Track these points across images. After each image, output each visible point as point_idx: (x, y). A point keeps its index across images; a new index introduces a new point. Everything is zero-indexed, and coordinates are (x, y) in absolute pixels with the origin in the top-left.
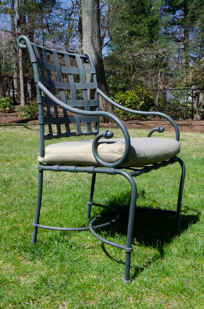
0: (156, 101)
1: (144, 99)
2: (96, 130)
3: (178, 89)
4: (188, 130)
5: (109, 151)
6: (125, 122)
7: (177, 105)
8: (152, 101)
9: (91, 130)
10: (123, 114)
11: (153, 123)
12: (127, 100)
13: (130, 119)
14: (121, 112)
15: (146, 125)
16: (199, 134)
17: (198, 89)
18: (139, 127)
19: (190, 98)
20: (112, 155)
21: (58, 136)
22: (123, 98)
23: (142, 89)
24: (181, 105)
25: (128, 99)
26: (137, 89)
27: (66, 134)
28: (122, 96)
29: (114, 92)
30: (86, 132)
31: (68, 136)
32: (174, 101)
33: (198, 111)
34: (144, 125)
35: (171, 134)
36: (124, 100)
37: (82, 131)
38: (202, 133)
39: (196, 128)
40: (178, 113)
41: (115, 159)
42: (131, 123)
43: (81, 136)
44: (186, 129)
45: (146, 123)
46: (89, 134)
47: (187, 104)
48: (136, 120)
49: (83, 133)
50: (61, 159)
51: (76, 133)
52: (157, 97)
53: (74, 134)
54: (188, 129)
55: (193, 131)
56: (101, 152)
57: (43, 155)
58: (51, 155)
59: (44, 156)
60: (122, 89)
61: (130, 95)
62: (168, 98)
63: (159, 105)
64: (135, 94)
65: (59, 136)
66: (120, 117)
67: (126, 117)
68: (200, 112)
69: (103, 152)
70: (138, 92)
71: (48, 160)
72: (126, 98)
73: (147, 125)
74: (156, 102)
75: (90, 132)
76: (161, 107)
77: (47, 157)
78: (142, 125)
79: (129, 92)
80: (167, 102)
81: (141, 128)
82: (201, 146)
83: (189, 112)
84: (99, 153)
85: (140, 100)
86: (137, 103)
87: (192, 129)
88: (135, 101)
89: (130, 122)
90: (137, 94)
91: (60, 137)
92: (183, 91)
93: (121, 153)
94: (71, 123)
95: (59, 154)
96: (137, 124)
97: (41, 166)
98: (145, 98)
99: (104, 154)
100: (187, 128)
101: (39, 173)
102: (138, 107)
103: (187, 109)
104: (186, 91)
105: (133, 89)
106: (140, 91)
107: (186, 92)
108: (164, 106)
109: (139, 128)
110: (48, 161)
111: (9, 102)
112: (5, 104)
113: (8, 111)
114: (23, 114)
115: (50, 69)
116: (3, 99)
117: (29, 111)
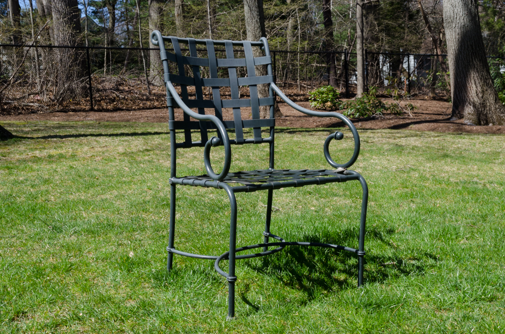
30: (253, 140)
46: (256, 142)
49: (246, 140)
111: (332, 93)
112: (325, 97)
113: (329, 107)
114: (349, 113)
115: (197, 65)
116: (322, 89)
117: (358, 107)
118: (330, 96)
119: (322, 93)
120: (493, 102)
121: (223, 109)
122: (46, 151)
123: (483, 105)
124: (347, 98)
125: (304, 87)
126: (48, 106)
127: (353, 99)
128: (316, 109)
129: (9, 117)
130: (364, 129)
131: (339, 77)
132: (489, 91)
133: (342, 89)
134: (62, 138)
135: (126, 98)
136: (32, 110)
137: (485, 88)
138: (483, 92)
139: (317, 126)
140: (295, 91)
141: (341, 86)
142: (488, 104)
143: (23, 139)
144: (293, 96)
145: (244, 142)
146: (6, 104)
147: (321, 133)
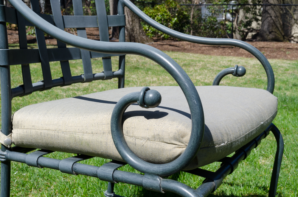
0: (190, 17)
1: (177, 16)
2: (120, 70)
3: (215, 5)
4: (232, 54)
5: (150, 137)
6: (156, 43)
7: (213, 23)
8: (186, 17)
9: (111, 69)
10: (152, 33)
11: (189, 45)
12: (157, 16)
13: (160, 39)
14: (150, 30)
15: (181, 46)
16: (246, 59)
17: (238, 5)
18: (173, 49)
19: (229, 15)
20: (157, 146)
21: (44, 85)
22: (153, 14)
23: (175, 3)
24: (218, 24)
25: (159, 15)
26: (169, 3)
27: (62, 80)
28: (151, 11)
29: (141, 7)
30: (102, 74)
31: (66, 83)
32: (210, 18)
33: (238, 30)
34: (178, 47)
35: (213, 58)
36: (154, 17)
37: (94, 73)
38: (249, 57)
39: (242, 51)
40: (215, 33)
41: (164, 156)
42: (163, 45)
43: (92, 81)
44: (230, 53)
45: (180, 44)
46: (106, 77)
47: (225, 22)
48: (168, 39)
49: (95, 76)
50: (44, 141)
51: (83, 76)
52: (192, 13)
53: (79, 79)
54: (232, 52)
55: (238, 55)
56: (132, 137)
57: (9, 128)
58: (25, 131)
59: (11, 132)
60: (151, 3)
61: (160, 10)
62: (204, 15)
63: (194, 22)
64: (166, 9)
65: (46, 87)
66: (148, 36)
67: (155, 37)
68: (241, 31)
69: (136, 138)
70: (170, 7)
71: (19, 140)
72: (156, 14)
73: (183, 47)
74: (191, 19)
75: (109, 73)
76: (196, 25)
77: (17, 134)
78: (176, 46)
79: (160, 7)
80: (202, 19)
81: (175, 51)
82: (252, 75)
83: (228, 31)
84: (127, 139)
85: (172, 17)
86: (169, 20)
87: (236, 53)
88: (166, 18)
89: (161, 43)
90: (169, 9)
91: (50, 88)
92: (221, 6)
93: (179, 144)
94: (71, 59)
95: (39, 131)
96: (170, 45)
97: (5, 153)
98: (179, 15)
99: (139, 142)
100: (231, 50)
101: (2, 167)
102: (170, 24)
103: (226, 27)
104: (225, 6)
105: (164, 3)
106: (173, 5)
107: (224, 8)
108: (199, 24)
109: (173, 51)
110: (18, 142)
120: (138, 28)
123: (133, 30)
132: (136, 20)
137: (134, 18)
138: (132, 21)
142: (135, 29)
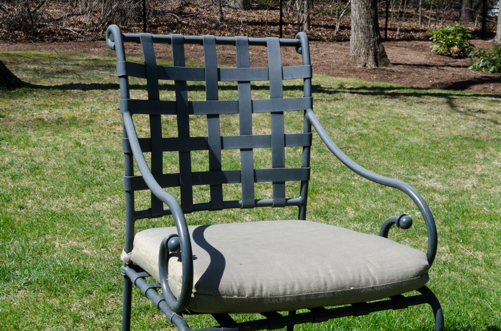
111: (461, 34)
112: (451, 39)
113: (455, 53)
114: (480, 65)
115: (183, 79)
116: (449, 28)
117: (494, 58)
118: (457, 38)
119: (448, 34)
121: (223, 152)
122: (57, 111)
124: (482, 39)
125: (428, 19)
126: (90, 31)
127: (490, 41)
128: (438, 54)
129: (39, 45)
130: (496, 96)
131: (475, 8)
133: (477, 24)
134: (85, 90)
135: (190, 24)
136: (70, 35)
139: (433, 85)
140: (414, 25)
141: (476, 21)
143: (35, 89)
144: (410, 31)
145: (256, 204)
146: (39, 26)
147: (435, 99)
